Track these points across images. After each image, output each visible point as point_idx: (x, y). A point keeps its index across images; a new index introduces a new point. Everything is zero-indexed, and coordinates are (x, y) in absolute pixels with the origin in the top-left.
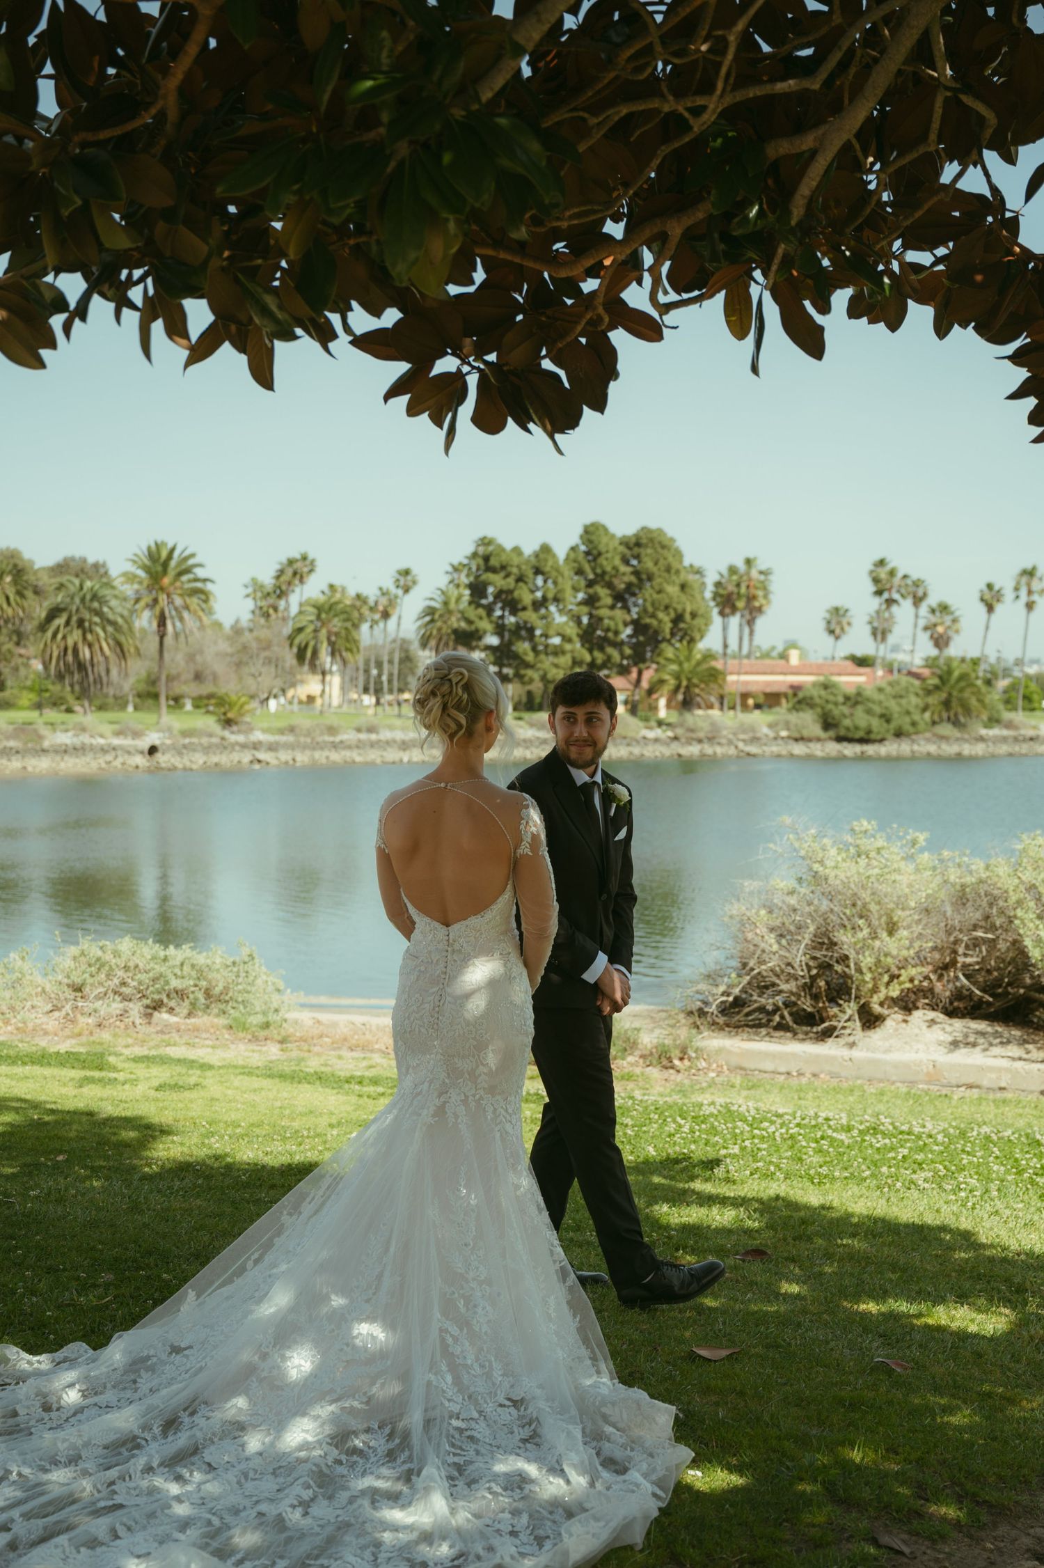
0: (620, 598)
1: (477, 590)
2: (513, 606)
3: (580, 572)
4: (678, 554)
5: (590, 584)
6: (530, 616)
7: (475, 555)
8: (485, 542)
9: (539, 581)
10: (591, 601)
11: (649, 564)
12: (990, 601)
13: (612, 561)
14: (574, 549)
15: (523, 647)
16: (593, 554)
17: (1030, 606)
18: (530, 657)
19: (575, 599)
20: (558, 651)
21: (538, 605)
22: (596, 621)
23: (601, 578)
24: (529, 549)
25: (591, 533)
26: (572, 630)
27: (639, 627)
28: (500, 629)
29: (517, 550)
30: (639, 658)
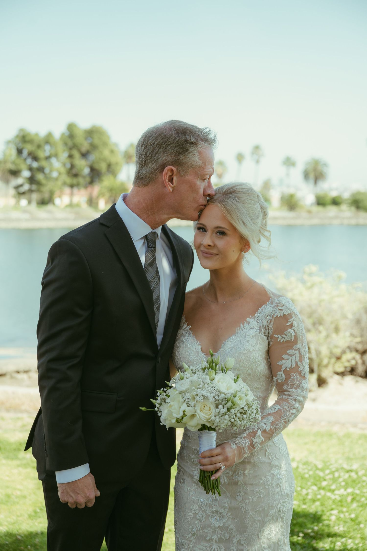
0: (84, 155)
1: (20, 152)
2: (35, 159)
3: (66, 144)
4: (109, 137)
5: (71, 149)
6: (44, 163)
7: (17, 136)
8: (21, 130)
9: (47, 148)
10: (71, 156)
11: (96, 141)
12: (240, 158)
13: (80, 139)
14: (63, 134)
15: (40, 177)
16: (71, 136)
17: (258, 162)
18: (43, 181)
19: (64, 155)
20: (57, 179)
21: (48, 158)
22: (72, 166)
23: (75, 146)
24: (43, 133)
25: (71, 127)
26: (63, 170)
27: (92, 169)
28: (31, 169)
29: (37, 135)
30: (92, 182)
